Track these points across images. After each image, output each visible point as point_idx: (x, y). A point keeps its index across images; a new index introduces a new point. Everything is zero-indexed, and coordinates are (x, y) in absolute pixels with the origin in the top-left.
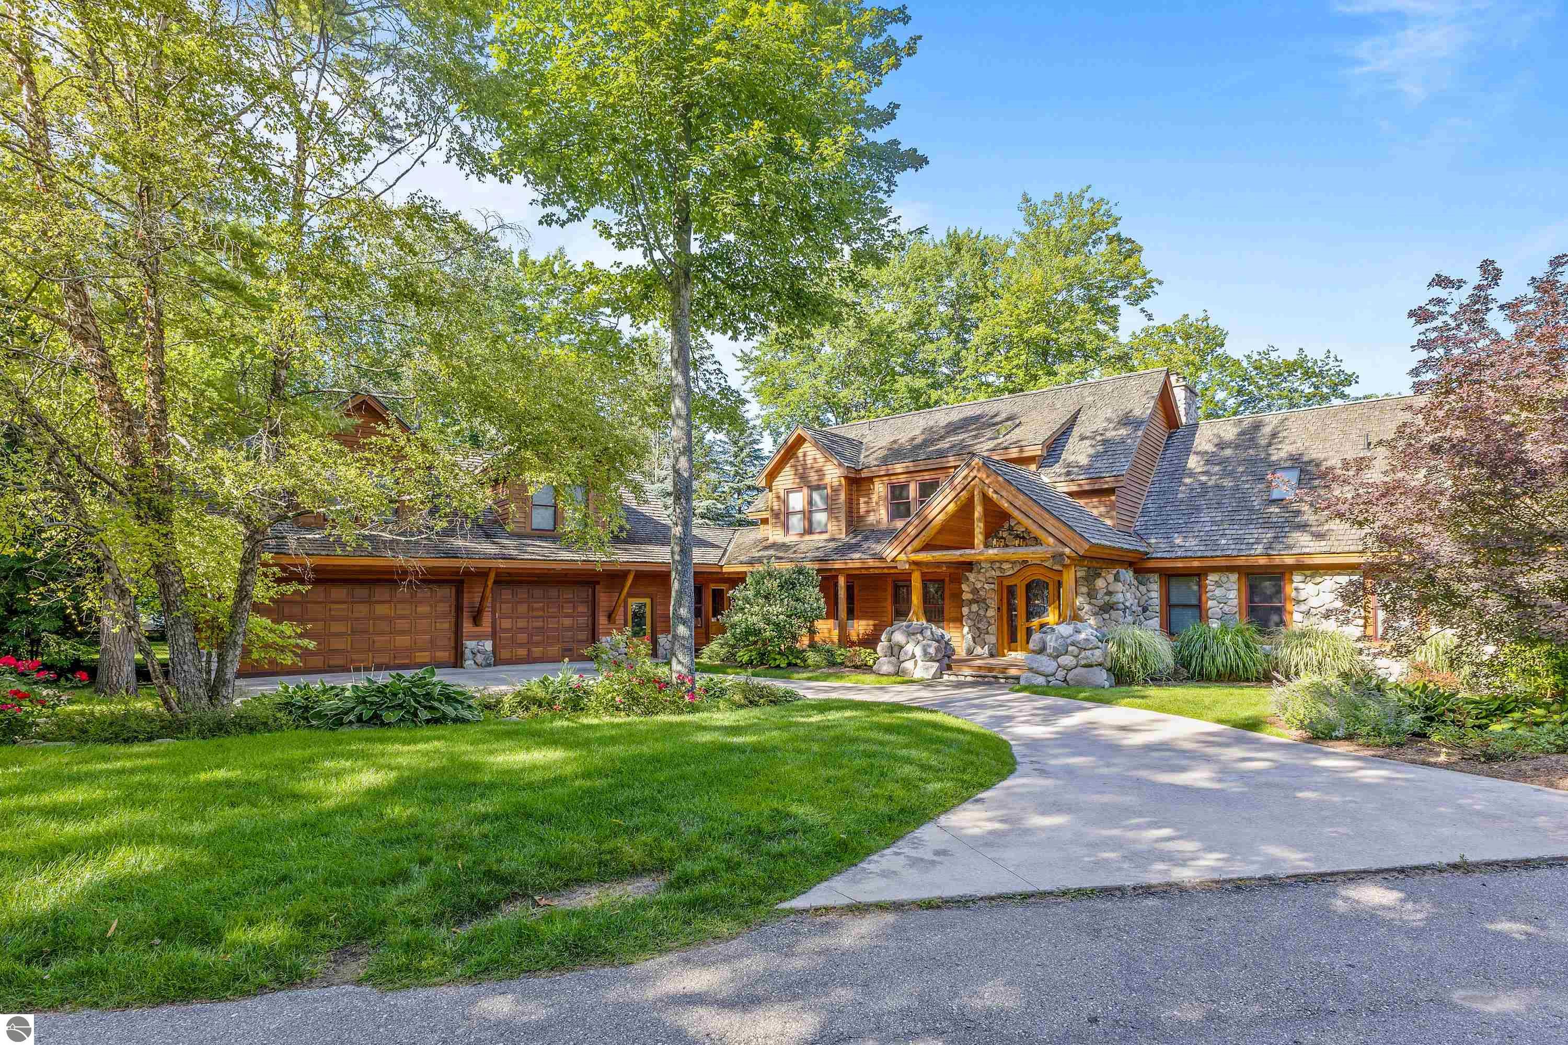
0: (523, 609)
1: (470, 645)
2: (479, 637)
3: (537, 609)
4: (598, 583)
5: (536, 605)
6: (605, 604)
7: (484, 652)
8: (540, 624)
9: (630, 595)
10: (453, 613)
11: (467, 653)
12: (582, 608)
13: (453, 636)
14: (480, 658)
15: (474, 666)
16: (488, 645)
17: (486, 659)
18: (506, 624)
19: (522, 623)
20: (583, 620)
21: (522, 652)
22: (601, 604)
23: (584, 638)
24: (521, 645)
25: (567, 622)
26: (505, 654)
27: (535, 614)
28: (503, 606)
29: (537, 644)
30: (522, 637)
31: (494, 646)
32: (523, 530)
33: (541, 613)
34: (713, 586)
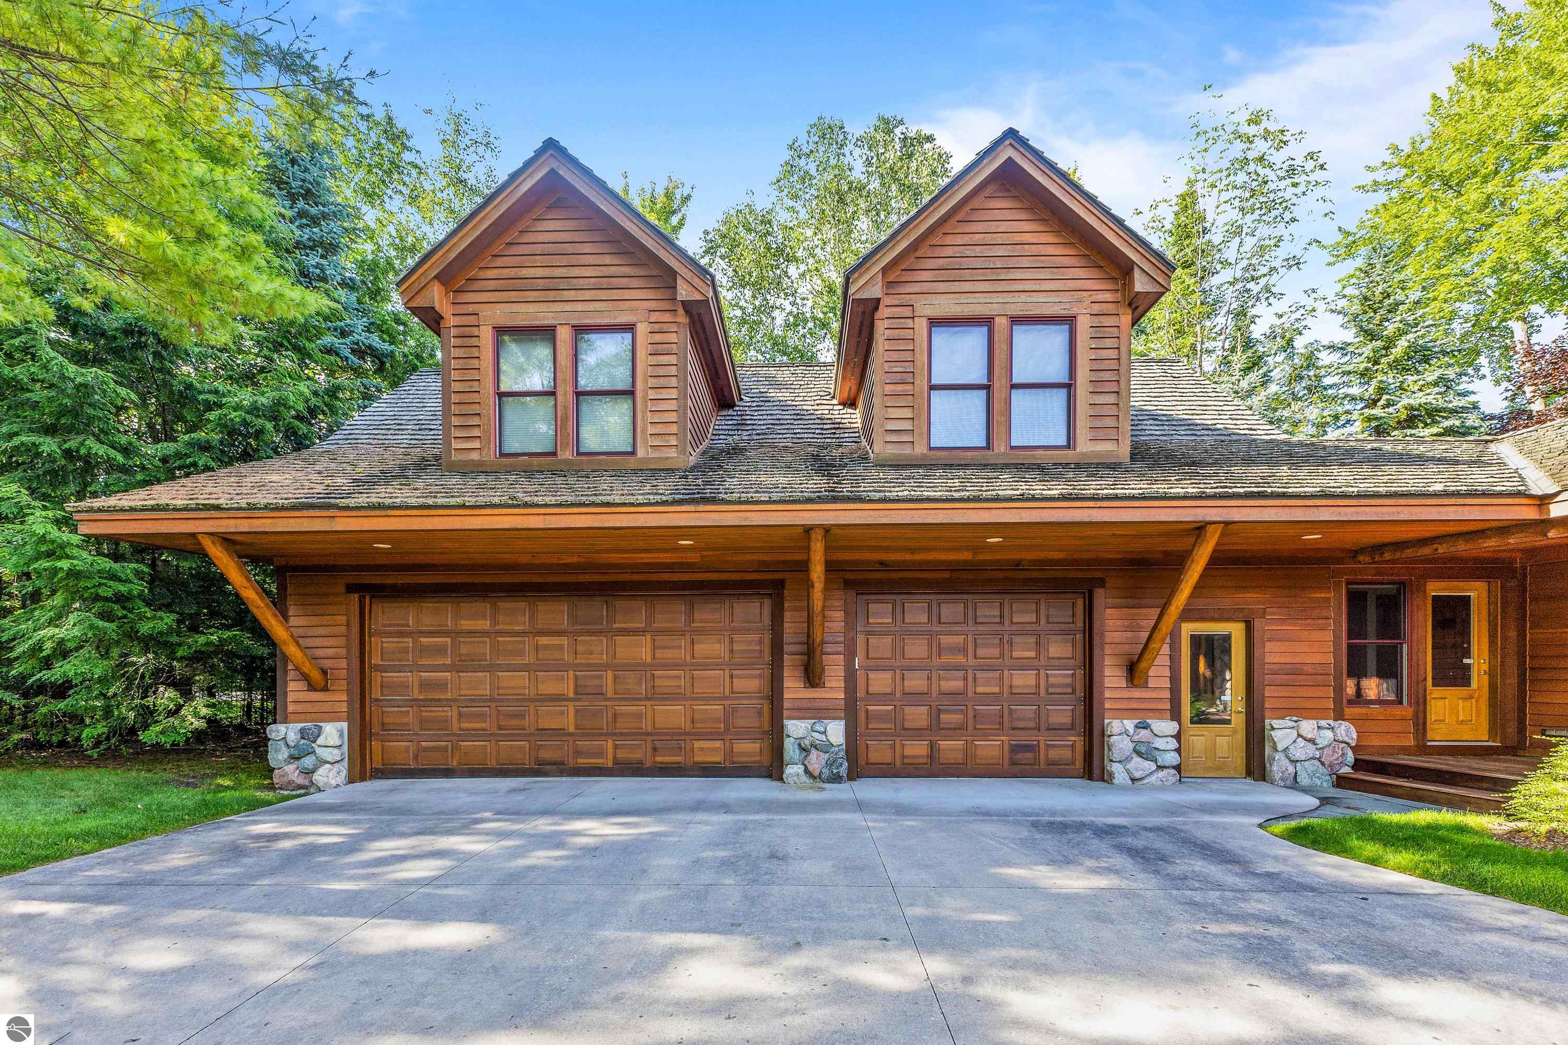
0: (917, 649)
1: (796, 728)
2: (819, 713)
3: (954, 650)
4: (1101, 583)
5: (946, 640)
6: (1116, 636)
7: (825, 747)
8: (957, 685)
9: (1187, 615)
10: (767, 657)
11: (790, 749)
12: (1058, 649)
13: (766, 708)
14: (816, 761)
15: (805, 778)
16: (836, 731)
17: (830, 764)
18: (881, 682)
19: (916, 682)
20: (1061, 677)
21: (917, 749)
22: (1110, 637)
23: (1066, 719)
24: (917, 733)
25: (1024, 680)
26: (879, 752)
27: (946, 659)
28: (873, 640)
29: (957, 730)
30: (918, 715)
31: (851, 734)
32: (907, 450)
33: (960, 659)
34: (1436, 589)
